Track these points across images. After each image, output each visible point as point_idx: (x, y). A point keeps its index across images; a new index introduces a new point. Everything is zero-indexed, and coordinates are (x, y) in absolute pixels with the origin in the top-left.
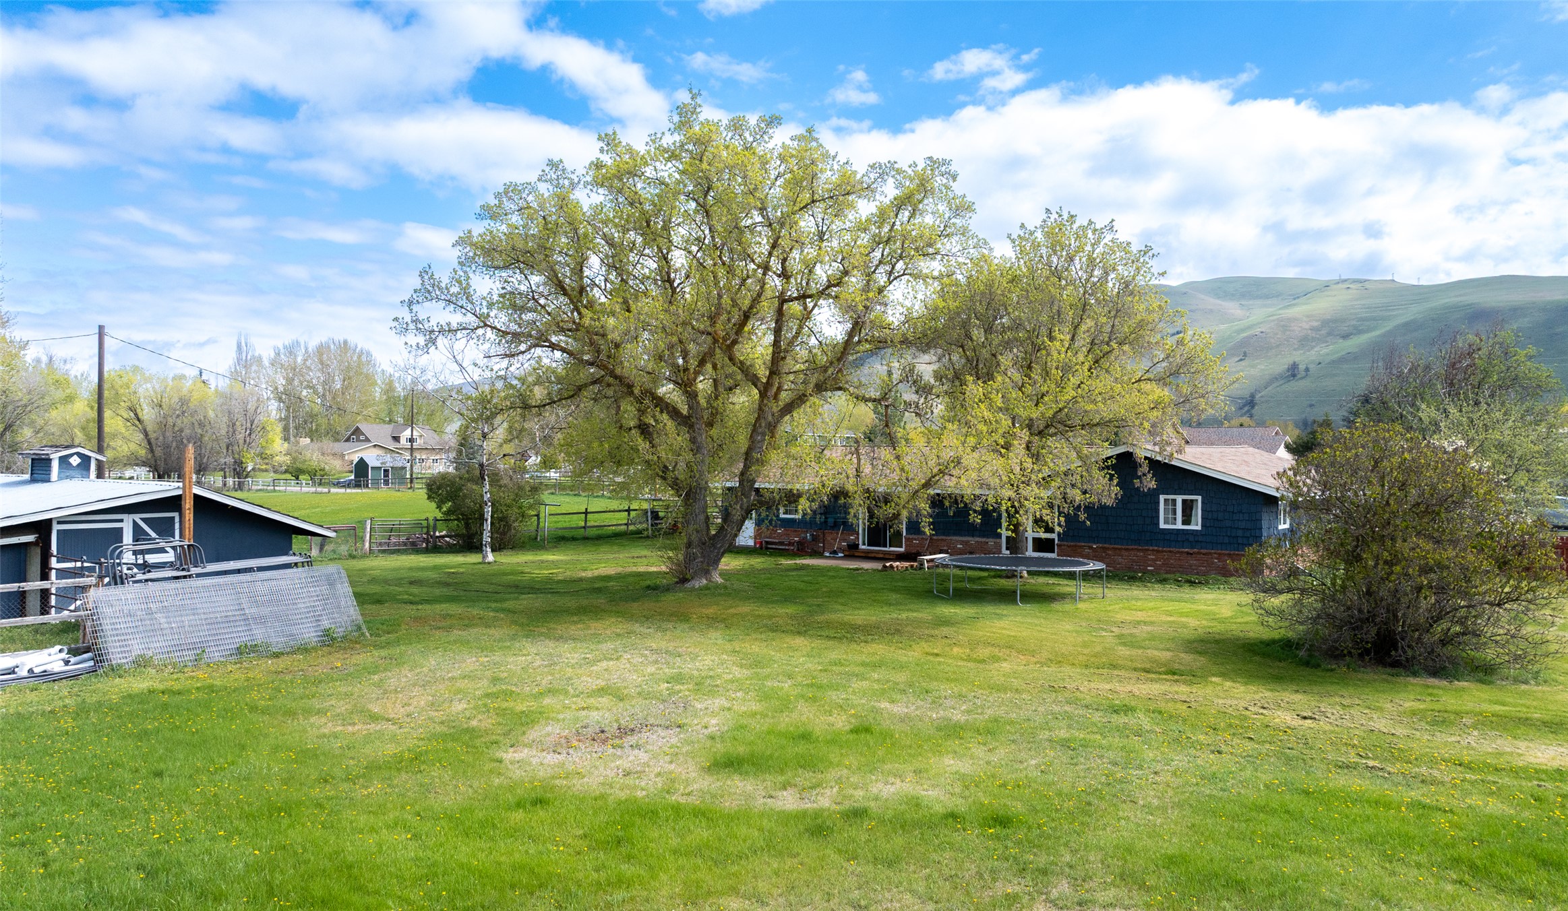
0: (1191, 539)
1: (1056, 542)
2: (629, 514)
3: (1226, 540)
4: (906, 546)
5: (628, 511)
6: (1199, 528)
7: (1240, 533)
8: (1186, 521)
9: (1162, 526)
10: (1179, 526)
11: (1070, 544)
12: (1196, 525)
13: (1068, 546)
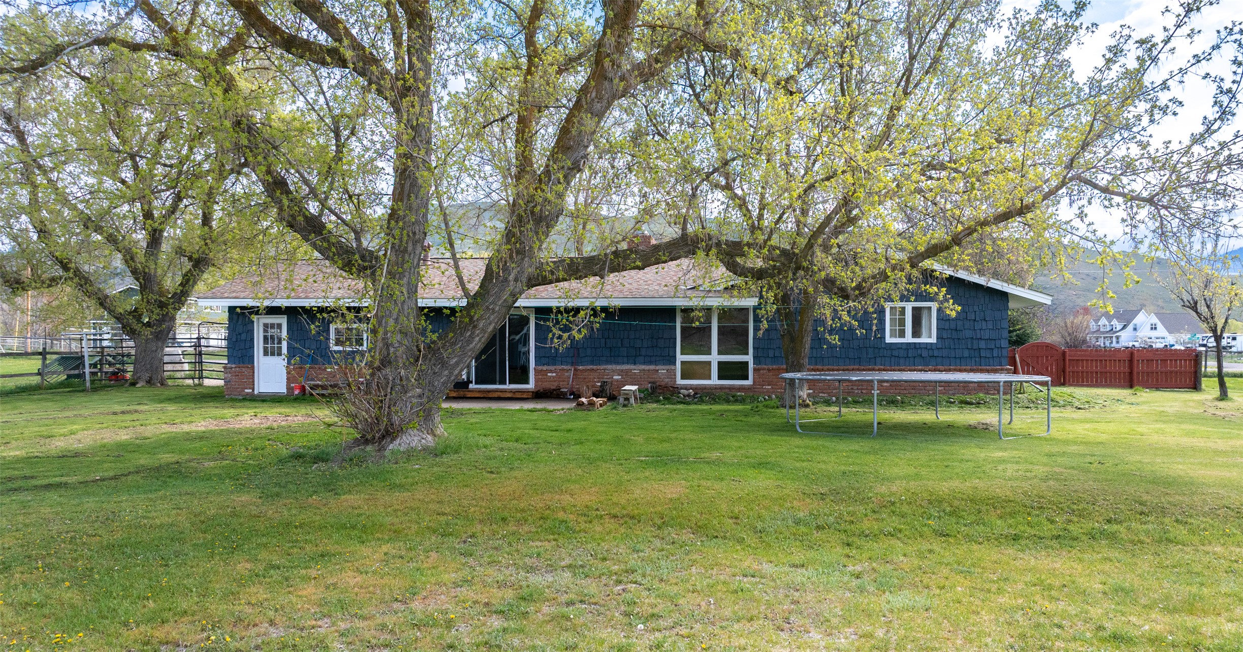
0: (925, 353)
1: (751, 366)
2: (44, 359)
3: (966, 354)
4: (537, 381)
5: (43, 354)
6: (933, 340)
7: (982, 344)
8: (916, 333)
9: (889, 339)
10: (909, 339)
11: (771, 367)
12: (930, 337)
13: (769, 370)
